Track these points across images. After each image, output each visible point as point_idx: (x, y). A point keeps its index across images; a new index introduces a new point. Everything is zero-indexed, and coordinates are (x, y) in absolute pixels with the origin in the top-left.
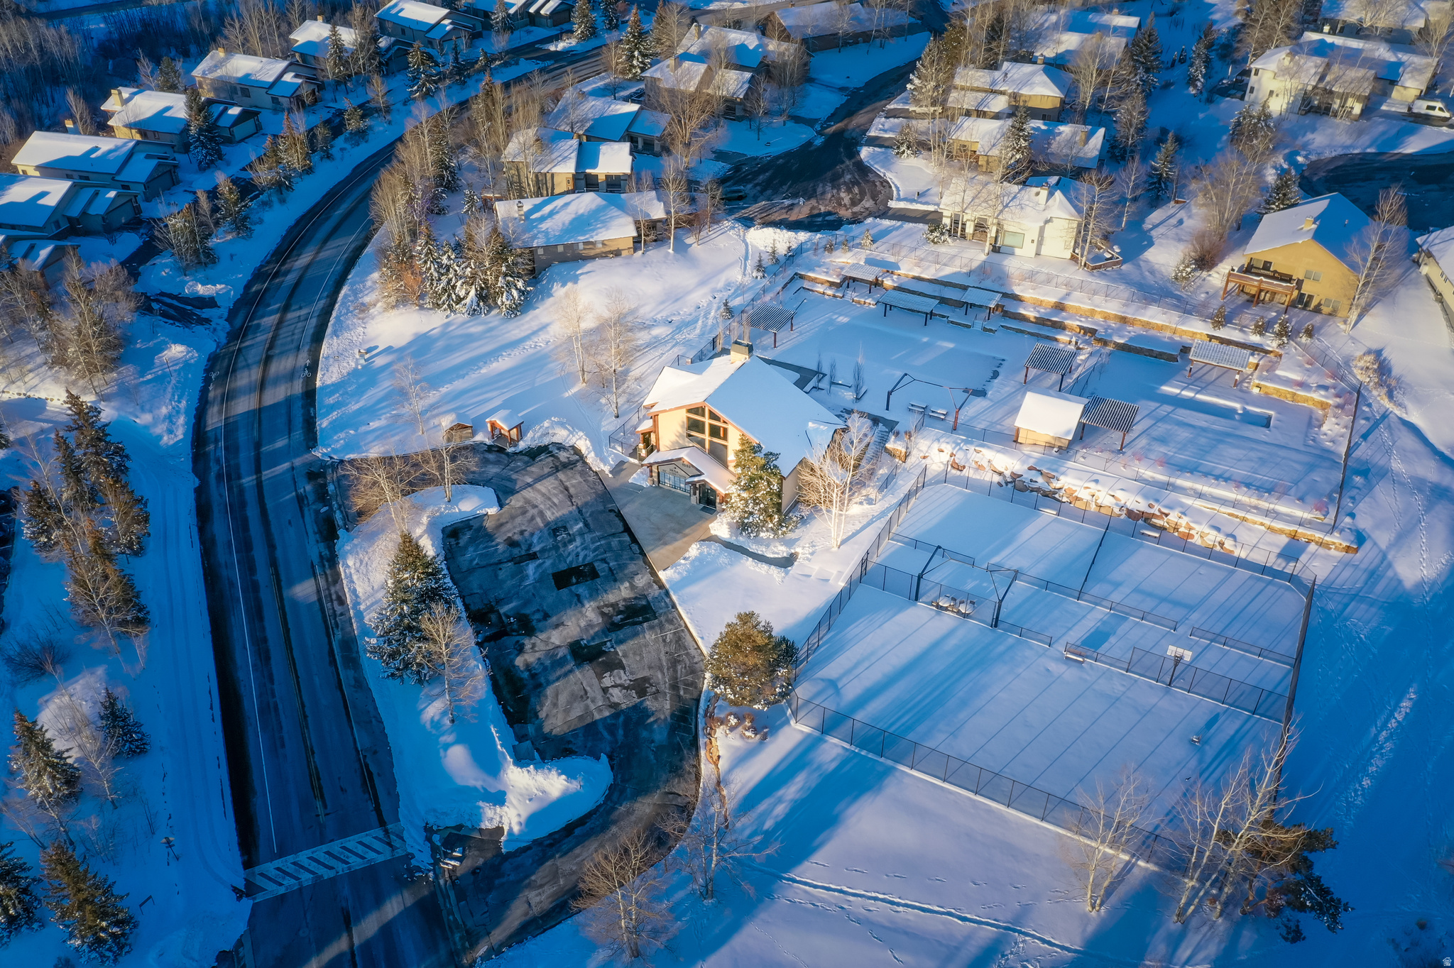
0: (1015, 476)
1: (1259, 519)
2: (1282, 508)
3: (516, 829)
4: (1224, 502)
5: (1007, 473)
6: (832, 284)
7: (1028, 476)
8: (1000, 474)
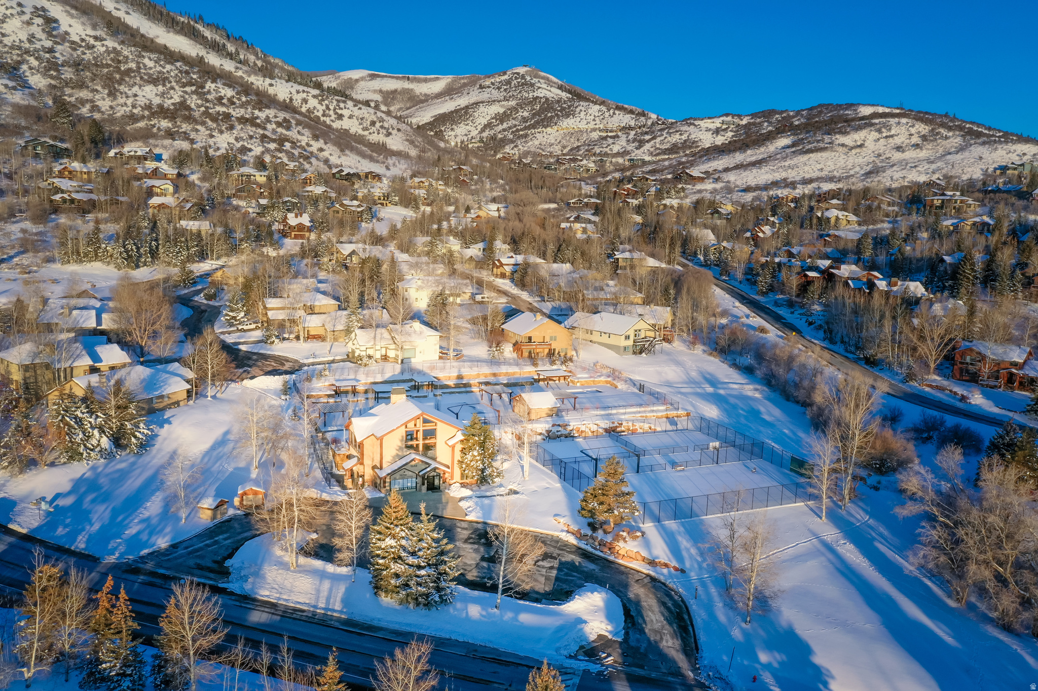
0: (549, 432)
1: (652, 414)
2: (655, 408)
3: (610, 628)
4: (634, 413)
5: (544, 432)
6: (329, 396)
7: (555, 429)
8: (540, 434)
